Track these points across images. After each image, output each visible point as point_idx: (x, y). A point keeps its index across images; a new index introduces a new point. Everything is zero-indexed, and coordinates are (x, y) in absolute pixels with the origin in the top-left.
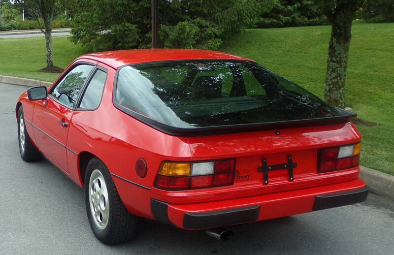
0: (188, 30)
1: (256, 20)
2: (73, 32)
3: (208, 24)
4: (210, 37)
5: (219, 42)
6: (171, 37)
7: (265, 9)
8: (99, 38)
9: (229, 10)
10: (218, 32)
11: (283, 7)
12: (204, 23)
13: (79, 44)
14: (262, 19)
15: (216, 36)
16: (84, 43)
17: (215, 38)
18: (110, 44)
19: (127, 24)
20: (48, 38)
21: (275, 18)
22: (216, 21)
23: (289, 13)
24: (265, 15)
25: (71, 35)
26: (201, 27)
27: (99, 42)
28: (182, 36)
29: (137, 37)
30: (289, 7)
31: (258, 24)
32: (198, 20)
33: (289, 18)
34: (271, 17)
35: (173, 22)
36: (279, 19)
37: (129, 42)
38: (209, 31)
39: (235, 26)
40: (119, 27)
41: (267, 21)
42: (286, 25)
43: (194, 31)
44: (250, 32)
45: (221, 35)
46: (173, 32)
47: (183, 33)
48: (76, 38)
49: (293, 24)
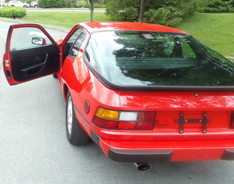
0: (164, 12)
1: (204, 8)
2: (106, 10)
3: (176, 9)
4: (176, 16)
5: (181, 19)
6: (154, 16)
7: (211, 3)
8: (119, 14)
9: (189, 2)
10: (181, 14)
11: (222, 2)
12: (173, 9)
13: (109, 17)
14: (208, 8)
15: (180, 16)
16: (111, 16)
17: (178, 17)
18: (123, 17)
19: (132, 8)
20: (92, 13)
21: (216, 8)
22: (181, 8)
23: (226, 5)
24: (210, 6)
25: (106, 12)
26: (171, 11)
27: (118, 16)
28: (160, 15)
29: (137, 15)
30: (226, 2)
31: (205, 10)
32: (170, 7)
33: (225, 8)
34: (214, 7)
35: (157, 8)
36: (219, 8)
37: (132, 17)
38: (175, 13)
39: (191, 11)
40: (128, 9)
41: (211, 9)
42: (223, 12)
43: (167, 13)
44: (200, 15)
45: (182, 16)
46: (156, 13)
47: (161, 13)
48: (108, 13)
49: (227, 11)
